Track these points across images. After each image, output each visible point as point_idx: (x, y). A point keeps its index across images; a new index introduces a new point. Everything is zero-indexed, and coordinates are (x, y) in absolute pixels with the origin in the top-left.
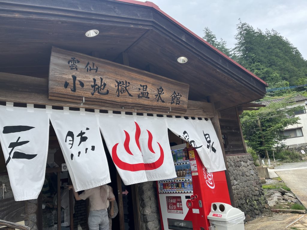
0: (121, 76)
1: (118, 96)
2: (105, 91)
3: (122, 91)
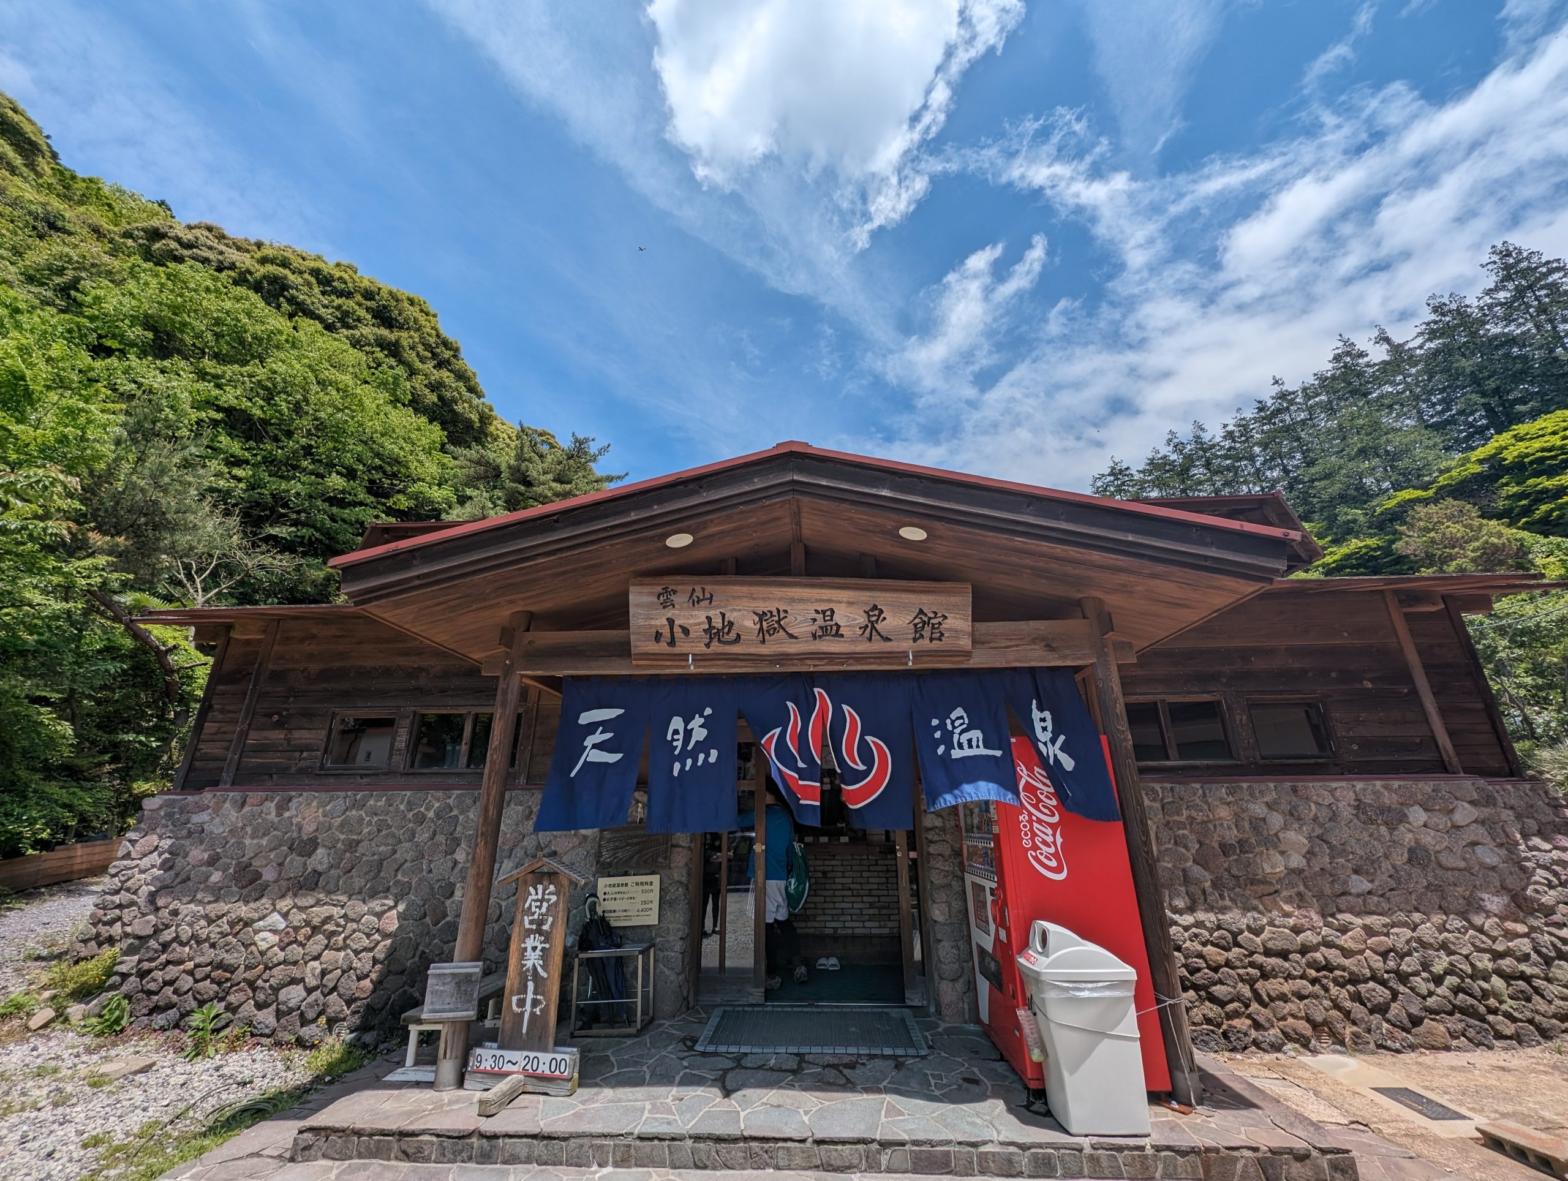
0: (765, 599)
1: (763, 642)
2: (732, 636)
3: (772, 631)
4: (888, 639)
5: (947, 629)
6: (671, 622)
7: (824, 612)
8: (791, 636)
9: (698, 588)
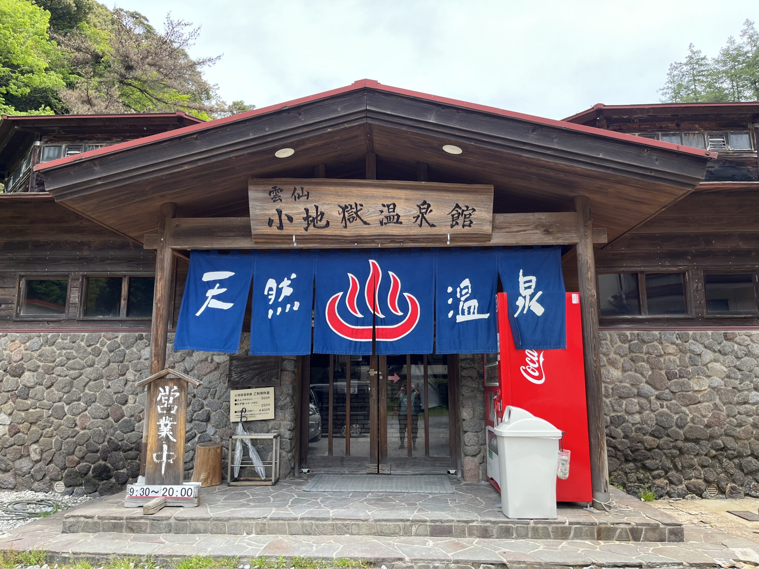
0: (346, 196)
1: (346, 227)
2: (324, 222)
4: (433, 226)
5: (475, 219)
6: (279, 212)
7: (388, 206)
8: (365, 223)
9: (298, 187)
